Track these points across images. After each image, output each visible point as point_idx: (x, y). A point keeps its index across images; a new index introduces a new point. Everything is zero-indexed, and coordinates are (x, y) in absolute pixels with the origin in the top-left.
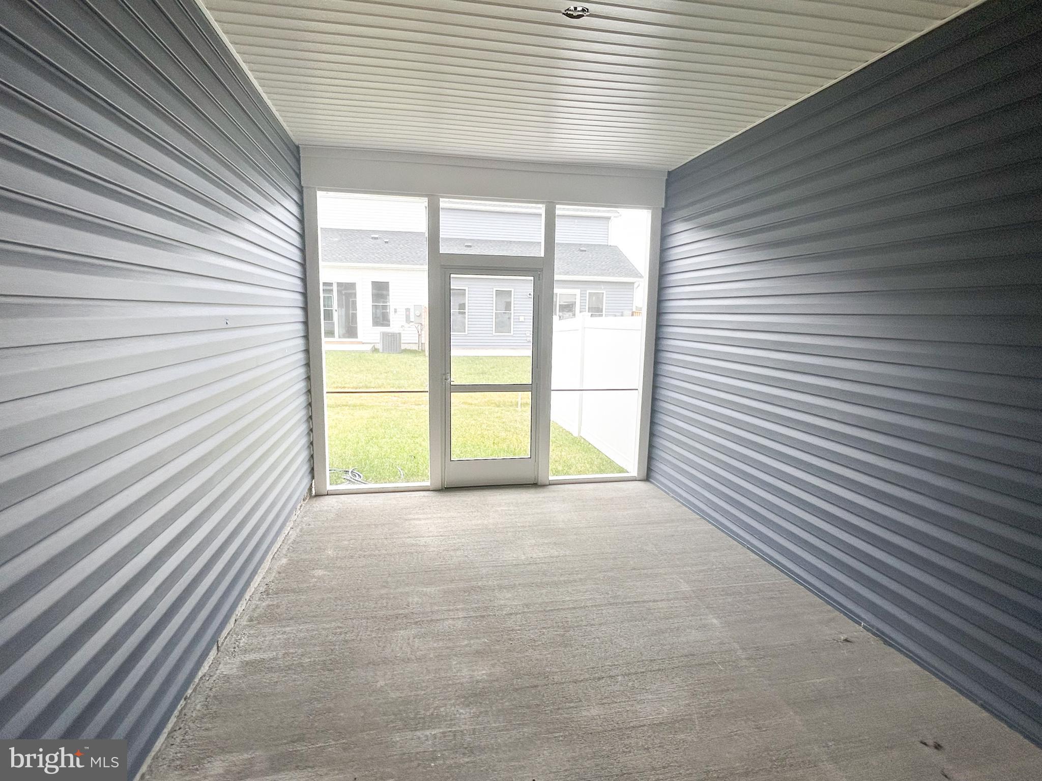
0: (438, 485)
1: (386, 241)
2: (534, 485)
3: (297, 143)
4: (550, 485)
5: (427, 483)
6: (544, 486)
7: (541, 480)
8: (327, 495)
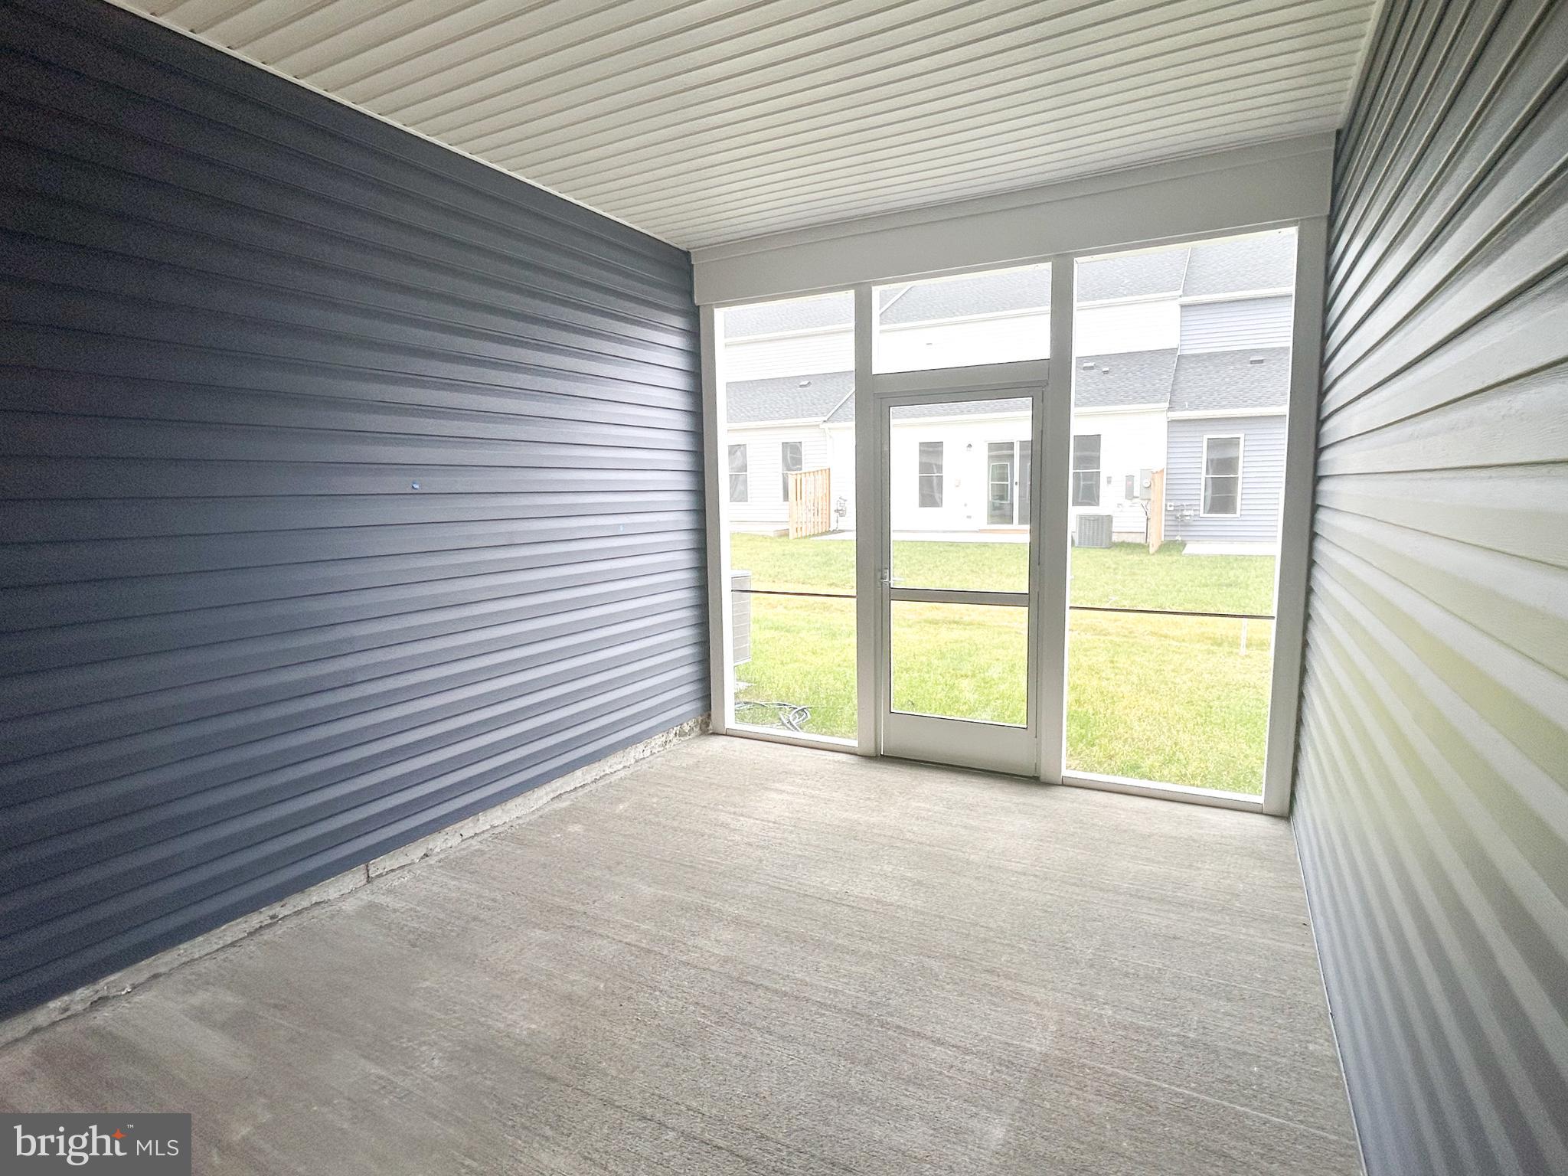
0: (869, 748)
1: (1105, 369)
2: (1033, 780)
3: (684, 248)
4: (1063, 785)
5: (853, 743)
6: (1049, 784)
7: (1046, 772)
8: (726, 735)
